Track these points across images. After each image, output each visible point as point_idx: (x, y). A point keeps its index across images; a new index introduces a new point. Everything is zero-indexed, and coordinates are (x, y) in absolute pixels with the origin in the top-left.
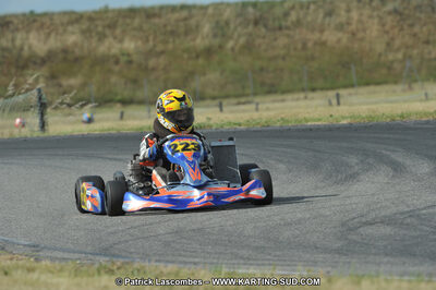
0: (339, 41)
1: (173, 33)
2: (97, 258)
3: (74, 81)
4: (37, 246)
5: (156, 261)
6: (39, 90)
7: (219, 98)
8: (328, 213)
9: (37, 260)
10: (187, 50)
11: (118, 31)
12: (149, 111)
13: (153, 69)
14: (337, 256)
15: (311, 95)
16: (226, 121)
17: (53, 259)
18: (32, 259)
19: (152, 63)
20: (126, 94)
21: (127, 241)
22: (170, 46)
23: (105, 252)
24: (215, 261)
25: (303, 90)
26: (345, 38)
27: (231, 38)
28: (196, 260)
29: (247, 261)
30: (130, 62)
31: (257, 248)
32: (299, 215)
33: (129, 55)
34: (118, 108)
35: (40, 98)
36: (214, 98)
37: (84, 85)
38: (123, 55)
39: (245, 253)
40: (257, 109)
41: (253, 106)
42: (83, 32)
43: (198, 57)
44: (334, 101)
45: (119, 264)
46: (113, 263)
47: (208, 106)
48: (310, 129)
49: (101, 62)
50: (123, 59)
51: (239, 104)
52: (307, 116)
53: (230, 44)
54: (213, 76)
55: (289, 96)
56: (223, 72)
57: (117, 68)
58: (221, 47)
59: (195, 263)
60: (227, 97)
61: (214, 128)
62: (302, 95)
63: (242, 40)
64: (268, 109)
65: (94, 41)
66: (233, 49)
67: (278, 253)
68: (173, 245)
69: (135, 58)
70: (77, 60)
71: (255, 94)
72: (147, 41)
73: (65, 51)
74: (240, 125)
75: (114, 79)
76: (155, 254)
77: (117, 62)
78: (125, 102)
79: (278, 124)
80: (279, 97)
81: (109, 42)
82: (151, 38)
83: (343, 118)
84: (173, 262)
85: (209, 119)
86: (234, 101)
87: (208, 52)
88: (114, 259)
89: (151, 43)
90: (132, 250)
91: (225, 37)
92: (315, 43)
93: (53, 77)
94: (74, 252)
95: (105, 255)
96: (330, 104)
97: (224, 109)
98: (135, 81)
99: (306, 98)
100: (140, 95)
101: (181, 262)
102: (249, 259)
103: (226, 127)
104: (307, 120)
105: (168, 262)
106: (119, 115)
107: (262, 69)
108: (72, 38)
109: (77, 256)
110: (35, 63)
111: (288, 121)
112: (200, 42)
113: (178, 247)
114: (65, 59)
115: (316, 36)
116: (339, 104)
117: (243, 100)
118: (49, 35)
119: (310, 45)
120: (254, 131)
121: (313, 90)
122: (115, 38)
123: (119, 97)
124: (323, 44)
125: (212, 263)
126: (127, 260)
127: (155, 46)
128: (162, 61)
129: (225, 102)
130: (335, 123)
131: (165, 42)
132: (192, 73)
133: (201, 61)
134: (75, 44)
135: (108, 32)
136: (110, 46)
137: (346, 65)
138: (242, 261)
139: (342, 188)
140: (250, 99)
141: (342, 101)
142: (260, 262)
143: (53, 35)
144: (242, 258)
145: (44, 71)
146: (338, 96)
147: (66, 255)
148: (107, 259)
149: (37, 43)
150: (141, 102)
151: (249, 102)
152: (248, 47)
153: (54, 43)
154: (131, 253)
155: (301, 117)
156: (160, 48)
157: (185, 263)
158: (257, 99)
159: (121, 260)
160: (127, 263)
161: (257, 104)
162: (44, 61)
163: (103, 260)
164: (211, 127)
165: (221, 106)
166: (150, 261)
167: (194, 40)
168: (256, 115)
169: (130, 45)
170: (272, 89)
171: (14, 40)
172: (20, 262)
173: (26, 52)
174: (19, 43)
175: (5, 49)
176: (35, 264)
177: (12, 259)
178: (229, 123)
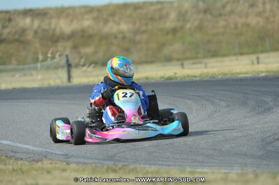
0: (258, 23)
1: (152, 19)
2: (106, 162)
3: (88, 50)
4: (67, 155)
5: (145, 164)
6: (67, 56)
7: (182, 60)
8: (253, 133)
9: (68, 163)
10: (161, 30)
11: (117, 18)
12: (137, 68)
13: (140, 42)
14: (260, 160)
15: (240, 57)
16: (186, 75)
17: (78, 163)
18: (64, 163)
19: (138, 38)
21: (124, 152)
22: (150, 27)
23: (111, 158)
24: (181, 164)
25: (235, 54)
26: (261, 21)
27: (188, 22)
28: (170, 163)
29: (202, 164)
30: (124, 38)
31: (209, 155)
32: (235, 135)
33: (122, 33)
35: (68, 61)
36: (178, 60)
37: (95, 52)
38: (119, 33)
39: (200, 158)
40: (206, 67)
41: (203, 65)
42: (95, 19)
43: (167, 33)
44: (255, 62)
45: (120, 166)
46: (116, 166)
47: (174, 65)
48: (241, 80)
49: (105, 38)
50: (120, 36)
51: (194, 63)
52: (238, 71)
53: (188, 26)
54: (177, 46)
55: (226, 59)
56: (184, 43)
57: (115, 42)
58: (182, 28)
59: (169, 165)
60: (186, 59)
61: (179, 79)
62: (234, 58)
63: (196, 23)
64: (213, 67)
65: (101, 24)
66: (190, 29)
67: (222, 158)
68: (154, 154)
69: (127, 35)
70: (90, 37)
71: (205, 57)
72: (135, 24)
73: (83, 31)
74: (195, 77)
75: (114, 49)
76: (142, 160)
77: (116, 38)
79: (220, 77)
80: (220, 59)
81: (110, 24)
82: (137, 22)
83: (262, 72)
84: (154, 164)
85: (175, 74)
86: (191, 61)
87: (174, 31)
89: (137, 25)
90: (128, 157)
91: (185, 21)
92: (243, 25)
93: (75, 47)
94: (91, 159)
95: (111, 160)
96: (253, 63)
97: (185, 66)
98: (127, 50)
99: (237, 59)
101: (159, 165)
102: (203, 163)
103: (187, 79)
104: (238, 74)
107: (209, 42)
108: (87, 23)
109: (93, 161)
110: (63, 39)
111: (226, 74)
112: (169, 24)
113: (157, 155)
114: (83, 36)
115: (243, 20)
116: (258, 63)
117: (196, 61)
118: (71, 21)
119: (239, 26)
120: (206, 81)
121: (242, 54)
122: (114, 22)
124: (248, 25)
125: (180, 165)
126: (125, 164)
127: (140, 27)
128: (145, 37)
129: (186, 63)
130: (257, 75)
131: (147, 25)
132: (163, 45)
133: (170, 37)
134: (89, 26)
135: (110, 18)
136: (111, 28)
137: (262, 39)
138: (199, 164)
139: (262, 117)
140: (201, 60)
141: (260, 61)
142: (210, 164)
143: (75, 21)
144: (199, 162)
145: (69, 44)
146: (258, 58)
147: (86, 161)
148: (112, 163)
149: (65, 26)
151: (201, 63)
152: (200, 28)
153: (75, 26)
154: (127, 159)
155: (234, 71)
156: (143, 28)
157: (162, 165)
158: (206, 61)
159: (122, 163)
160: (125, 165)
161: (206, 64)
162: (69, 37)
163: (110, 163)
164: (176, 78)
165: (182, 65)
166: (140, 164)
167: (164, 23)
168: (205, 71)
169: (124, 27)
170: (215, 54)
171: (50, 24)
172: (57, 165)
173: (58, 32)
174: (53, 26)
175: (44, 30)
176: (67, 167)
177: (51, 163)
178: (188, 76)
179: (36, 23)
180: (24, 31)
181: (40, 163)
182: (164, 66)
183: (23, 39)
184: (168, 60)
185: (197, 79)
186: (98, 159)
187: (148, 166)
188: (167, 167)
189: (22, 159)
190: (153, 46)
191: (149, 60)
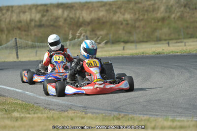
1: (147, 11)
2: (113, 113)
3: (102, 33)
4: (86, 107)
5: (139, 114)
6: (87, 37)
7: (168, 40)
9: (86, 113)
10: (154, 19)
11: (122, 10)
12: (136, 46)
13: (138, 27)
16: (171, 51)
17: (93, 113)
18: (83, 113)
19: (137, 24)
20: (126, 38)
21: (126, 105)
22: (146, 17)
24: (166, 114)
27: (173, 13)
28: (158, 114)
30: (128, 24)
31: (185, 108)
33: (127, 21)
34: (122, 45)
36: (165, 40)
37: (107, 34)
38: (124, 20)
39: (179, 110)
40: (185, 45)
41: (183, 44)
42: (107, 11)
43: (158, 21)
46: (120, 115)
47: (163, 44)
49: (114, 24)
50: (125, 23)
51: (177, 42)
53: (173, 16)
54: (165, 30)
56: (169, 28)
57: (121, 27)
58: (169, 17)
59: (157, 115)
60: (172, 39)
63: (179, 14)
64: (190, 45)
65: (112, 14)
66: (174, 18)
67: (194, 111)
68: (147, 107)
69: (130, 22)
70: (104, 23)
71: (184, 38)
72: (136, 14)
73: (98, 19)
74: (177, 52)
75: (120, 32)
76: (139, 111)
77: (122, 24)
78: (126, 42)
79: (195, 53)
81: (118, 15)
82: (137, 13)
84: (147, 114)
85: (163, 50)
86: (175, 41)
87: (163, 19)
88: (120, 113)
89: (137, 15)
90: (128, 109)
91: (171, 12)
93: (93, 30)
94: (102, 110)
95: (116, 111)
97: (170, 45)
98: (130, 33)
100: (132, 39)
101: (150, 115)
102: (181, 114)
103: (171, 54)
105: (144, 114)
106: (122, 48)
107: (187, 27)
108: (102, 13)
109: (103, 112)
110: (85, 24)
112: (159, 15)
113: (149, 107)
114: (98, 23)
117: (179, 41)
118: (91, 12)
120: (184, 55)
122: (121, 13)
123: (122, 40)
125: (164, 115)
126: (126, 114)
127: (139, 17)
128: (142, 23)
129: (170, 42)
131: (144, 15)
132: (155, 29)
133: (160, 23)
134: (103, 16)
135: (118, 10)
136: (118, 17)
138: (178, 114)
140: (182, 40)
142: (186, 115)
143: (93, 12)
144: (178, 113)
145: (89, 28)
147: (98, 111)
148: (117, 113)
149: (86, 16)
150: (132, 42)
151: (181, 42)
152: (181, 17)
153: (94, 15)
154: (128, 110)
156: (141, 17)
157: (152, 115)
158: (185, 41)
159: (123, 114)
160: (126, 115)
161: (185, 43)
162: (89, 23)
164: (164, 53)
165: (168, 44)
166: (136, 114)
167: (157, 14)
168: (185, 48)
169: (128, 16)
170: (192, 36)
171: (75, 14)
172: (78, 114)
173: (81, 20)
174: (78, 15)
175: (71, 18)
176: (85, 115)
177: (74, 113)
178: (173, 52)
179: (66, 14)
180: (57, 18)
181: (66, 113)
182: (155, 44)
183: (56, 24)
184: (159, 40)
185: (178, 54)
186: (107, 110)
187: (142, 116)
188: (156, 117)
189: (54, 110)
190: (148, 30)
191: (145, 40)
